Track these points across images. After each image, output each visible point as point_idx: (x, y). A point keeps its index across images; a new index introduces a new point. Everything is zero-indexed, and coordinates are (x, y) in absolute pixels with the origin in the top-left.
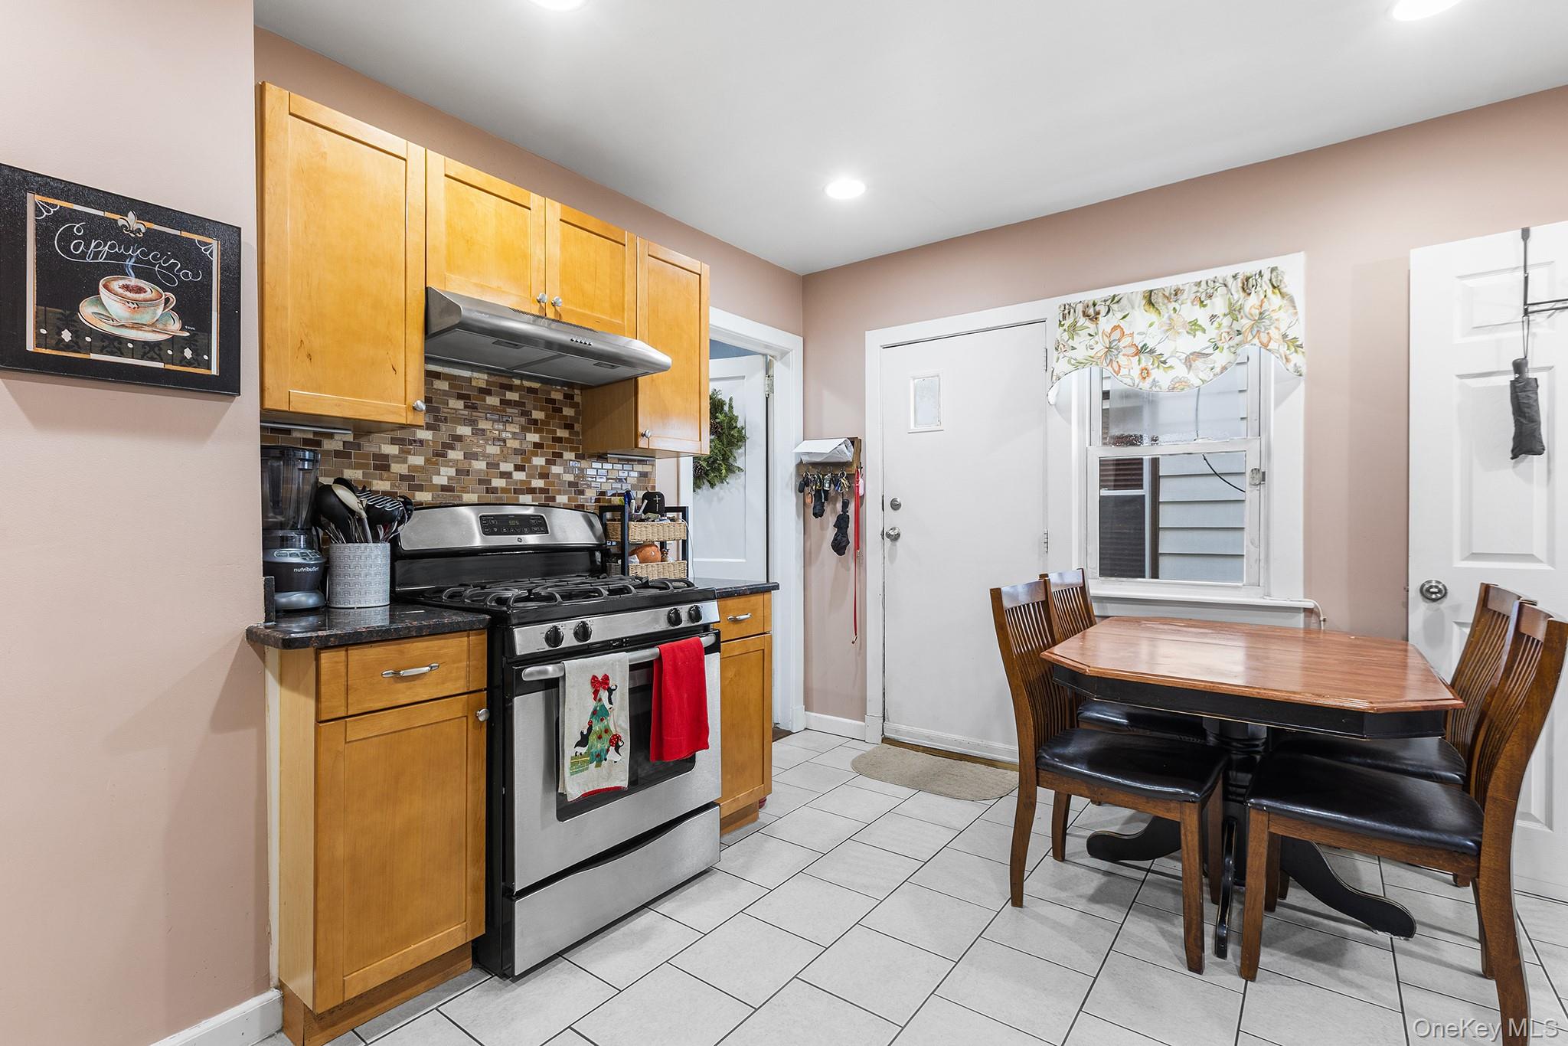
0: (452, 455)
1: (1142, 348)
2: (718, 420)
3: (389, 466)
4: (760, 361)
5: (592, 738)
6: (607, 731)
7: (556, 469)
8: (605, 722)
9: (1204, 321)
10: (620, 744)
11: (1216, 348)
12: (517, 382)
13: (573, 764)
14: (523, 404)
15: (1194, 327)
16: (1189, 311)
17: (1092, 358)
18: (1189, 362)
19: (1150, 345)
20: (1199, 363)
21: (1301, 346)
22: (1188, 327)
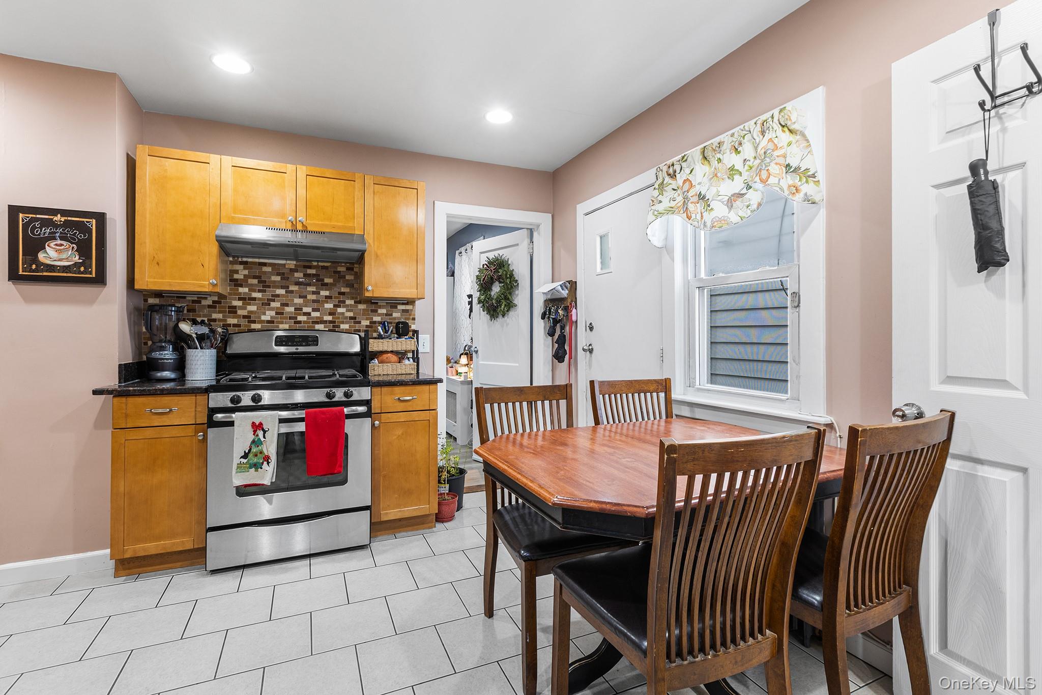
0: (273, 304)
2: (500, 274)
3: (236, 311)
4: (525, 233)
5: (251, 456)
6: (261, 453)
7: (340, 310)
8: (260, 448)
10: (270, 461)
11: (749, 187)
12: (315, 264)
13: (238, 467)
14: (319, 275)
15: (732, 172)
17: (672, 208)
18: (730, 203)
20: (738, 203)
21: (814, 176)
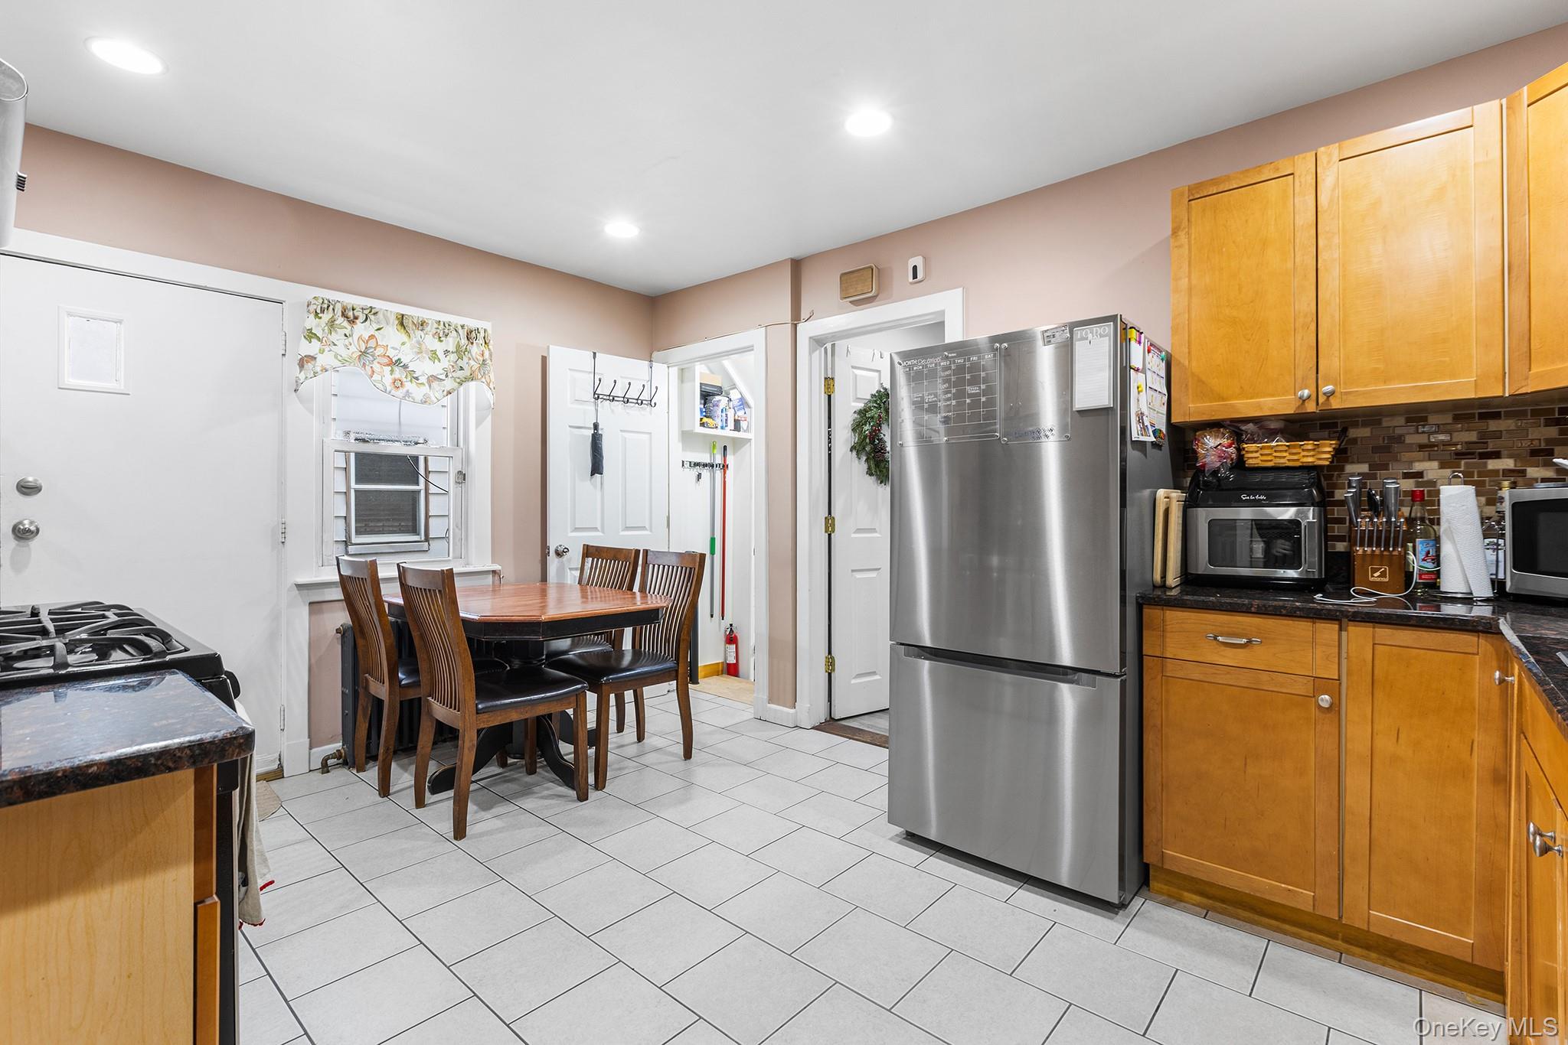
1: (396, 361)
9: (440, 354)
16: (431, 343)
19: (405, 361)
22: (430, 355)
